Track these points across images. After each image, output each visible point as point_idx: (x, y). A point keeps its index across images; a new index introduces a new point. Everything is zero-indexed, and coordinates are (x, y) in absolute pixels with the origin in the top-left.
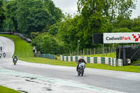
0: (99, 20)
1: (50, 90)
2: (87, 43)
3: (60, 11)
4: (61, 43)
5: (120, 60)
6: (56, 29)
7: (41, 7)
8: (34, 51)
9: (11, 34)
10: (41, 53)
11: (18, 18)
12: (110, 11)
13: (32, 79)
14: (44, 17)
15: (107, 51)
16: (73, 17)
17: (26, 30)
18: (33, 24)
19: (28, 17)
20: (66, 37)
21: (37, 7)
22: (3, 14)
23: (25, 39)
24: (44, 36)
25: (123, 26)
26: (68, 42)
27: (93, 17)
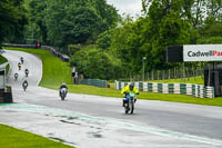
0: (176, 24)
1: (99, 136)
2: (157, 61)
3: (115, 11)
4: (116, 62)
5: (210, 88)
6: (108, 39)
7: (84, 4)
8: (74, 74)
9: (36, 47)
10: (85, 77)
11: (47, 21)
12: (193, 10)
13: (71, 118)
14: (90, 20)
15: (190, 74)
16: (135, 20)
17: (60, 41)
18: (72, 32)
19: (64, 21)
20: (125, 52)
21: (77, 5)
22: (23, 16)
23: (58, 56)
24: (89, 51)
25: (215, 34)
26: (128, 60)
27: (166, 20)
